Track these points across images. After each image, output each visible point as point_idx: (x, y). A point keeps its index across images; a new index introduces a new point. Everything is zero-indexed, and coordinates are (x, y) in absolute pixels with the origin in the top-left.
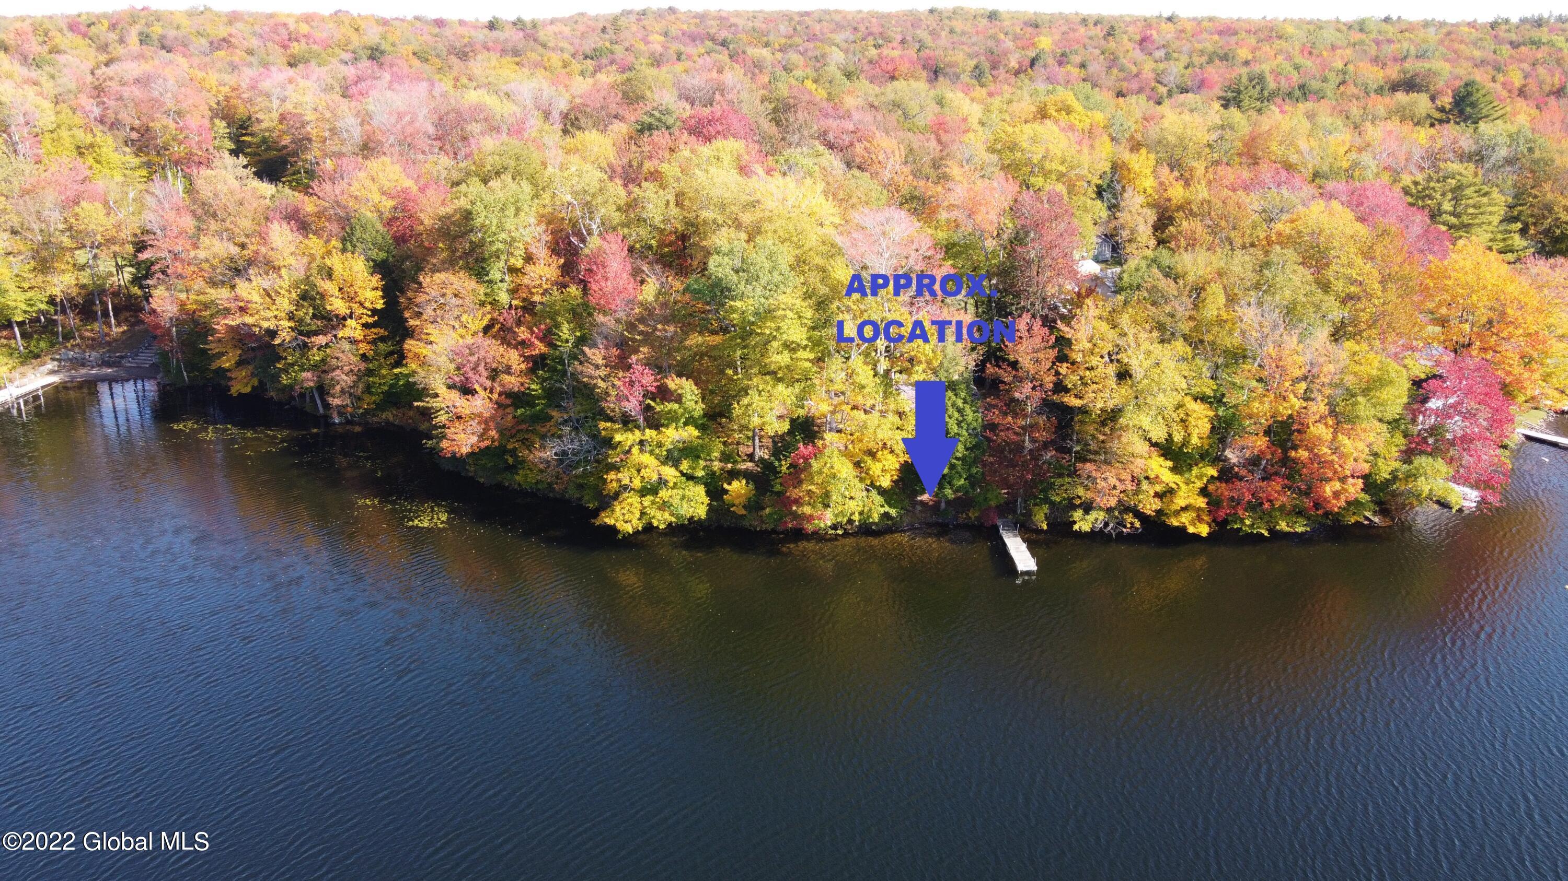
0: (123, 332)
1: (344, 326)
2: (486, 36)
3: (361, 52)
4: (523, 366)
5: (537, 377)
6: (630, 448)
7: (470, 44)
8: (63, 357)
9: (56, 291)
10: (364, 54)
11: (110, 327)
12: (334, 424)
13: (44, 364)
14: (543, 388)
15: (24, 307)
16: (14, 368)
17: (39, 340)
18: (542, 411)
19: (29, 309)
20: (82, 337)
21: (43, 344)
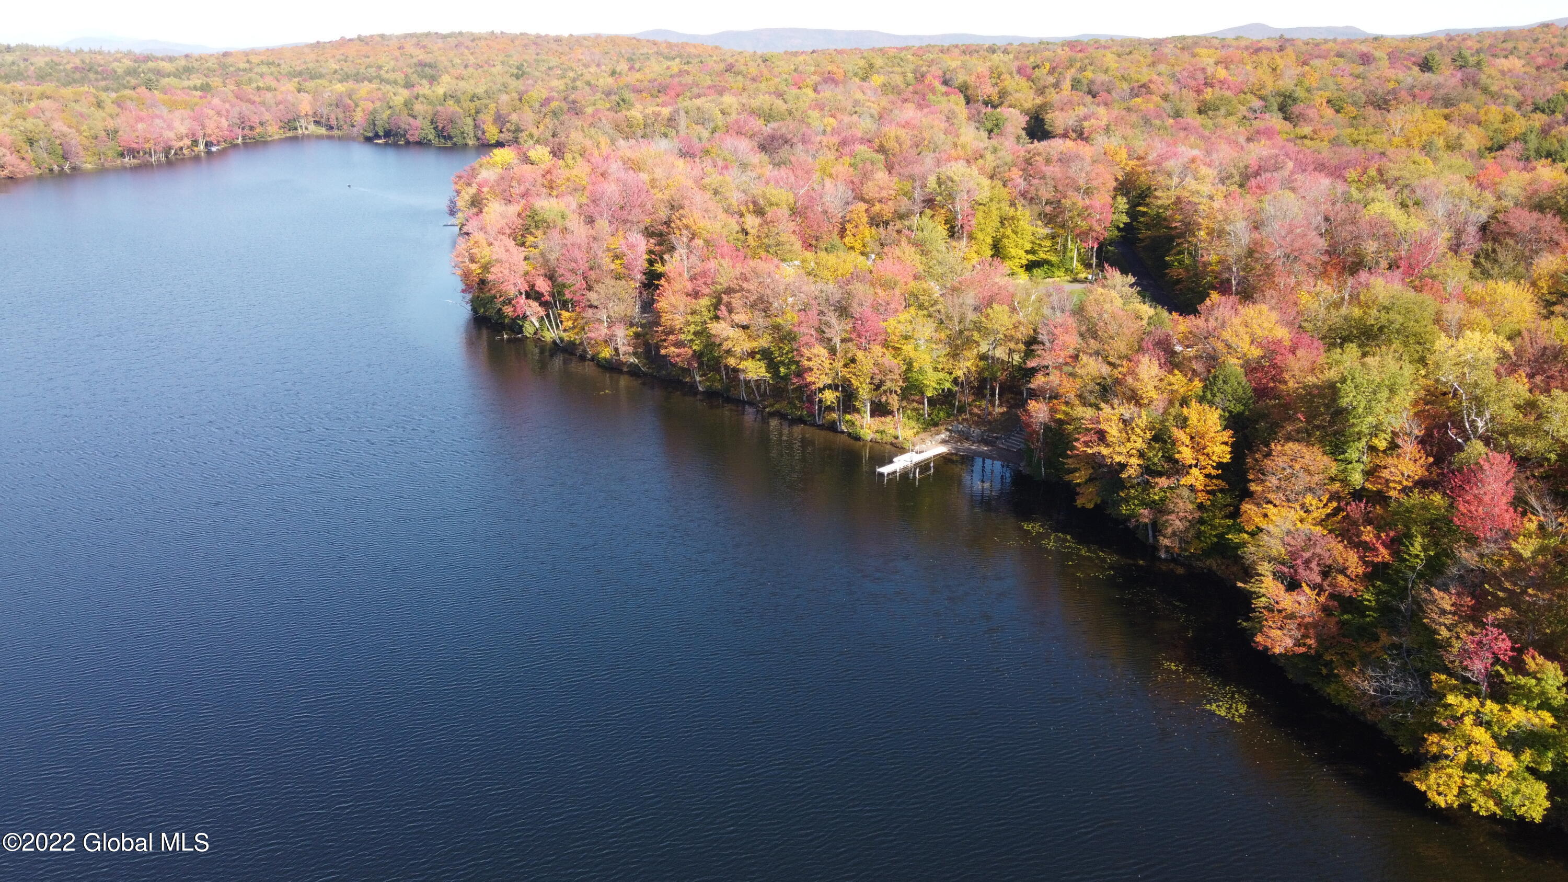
0: (1002, 414)
1: (1188, 473)
2: (1415, 79)
3: (1273, 100)
4: (1360, 571)
5: (1373, 586)
6: (1463, 715)
7: (1394, 91)
8: (955, 429)
9: (960, 373)
10: (1275, 103)
11: (994, 406)
12: (1160, 558)
13: (938, 433)
14: (1377, 601)
15: (934, 385)
16: (918, 433)
17: (939, 410)
18: (1371, 624)
19: (938, 387)
20: (971, 414)
21: (942, 414)
